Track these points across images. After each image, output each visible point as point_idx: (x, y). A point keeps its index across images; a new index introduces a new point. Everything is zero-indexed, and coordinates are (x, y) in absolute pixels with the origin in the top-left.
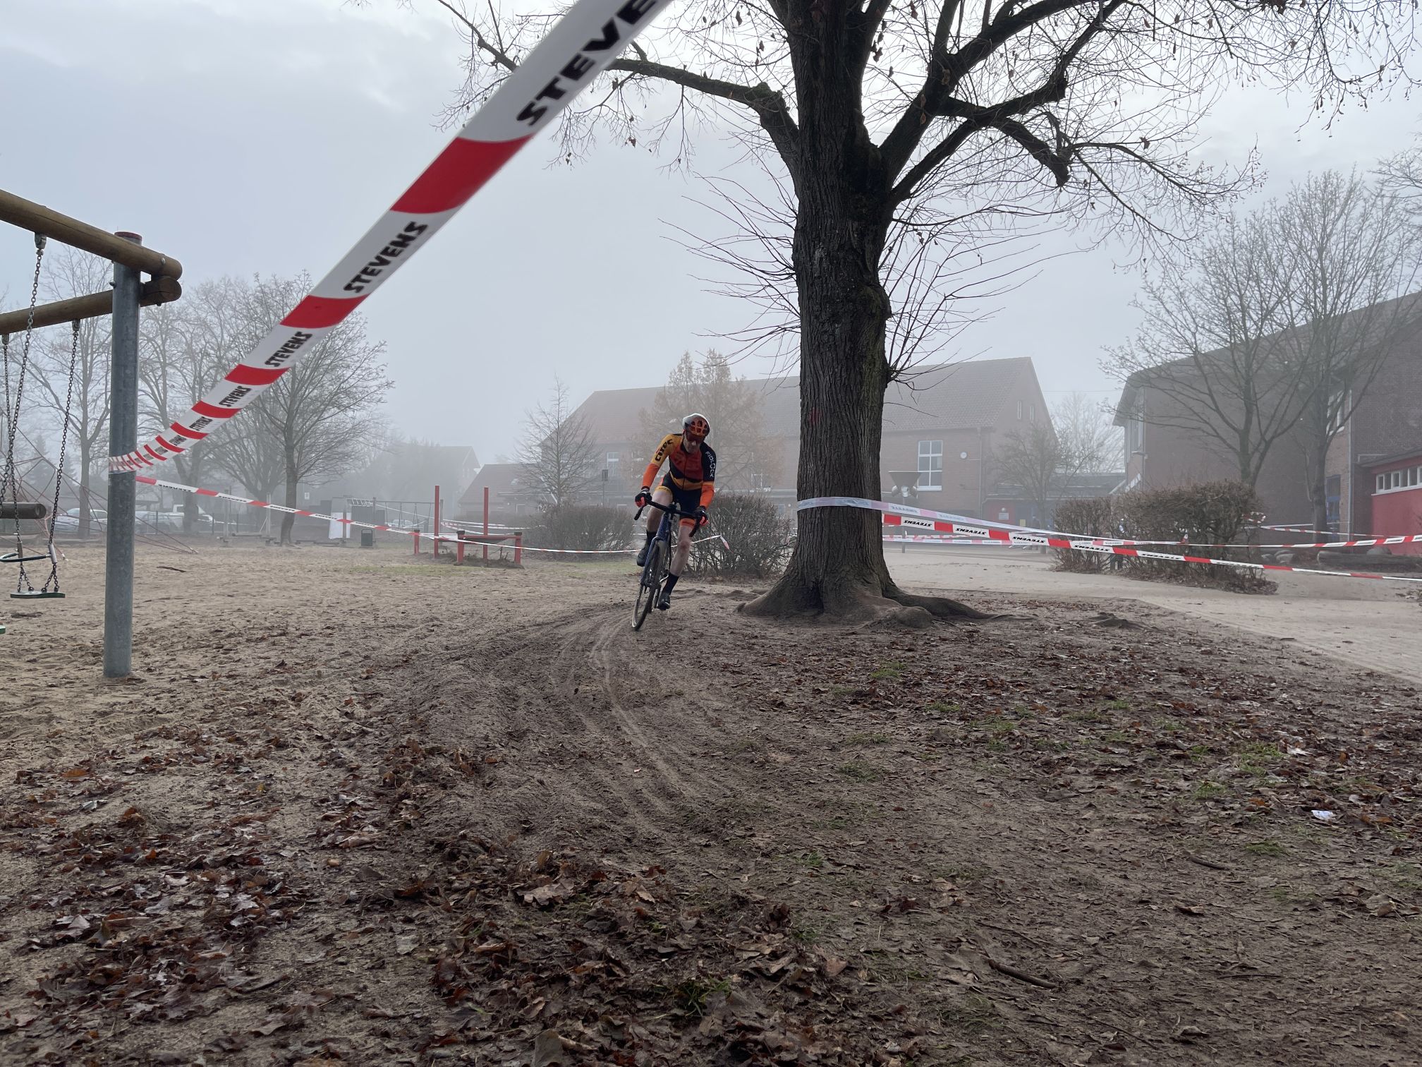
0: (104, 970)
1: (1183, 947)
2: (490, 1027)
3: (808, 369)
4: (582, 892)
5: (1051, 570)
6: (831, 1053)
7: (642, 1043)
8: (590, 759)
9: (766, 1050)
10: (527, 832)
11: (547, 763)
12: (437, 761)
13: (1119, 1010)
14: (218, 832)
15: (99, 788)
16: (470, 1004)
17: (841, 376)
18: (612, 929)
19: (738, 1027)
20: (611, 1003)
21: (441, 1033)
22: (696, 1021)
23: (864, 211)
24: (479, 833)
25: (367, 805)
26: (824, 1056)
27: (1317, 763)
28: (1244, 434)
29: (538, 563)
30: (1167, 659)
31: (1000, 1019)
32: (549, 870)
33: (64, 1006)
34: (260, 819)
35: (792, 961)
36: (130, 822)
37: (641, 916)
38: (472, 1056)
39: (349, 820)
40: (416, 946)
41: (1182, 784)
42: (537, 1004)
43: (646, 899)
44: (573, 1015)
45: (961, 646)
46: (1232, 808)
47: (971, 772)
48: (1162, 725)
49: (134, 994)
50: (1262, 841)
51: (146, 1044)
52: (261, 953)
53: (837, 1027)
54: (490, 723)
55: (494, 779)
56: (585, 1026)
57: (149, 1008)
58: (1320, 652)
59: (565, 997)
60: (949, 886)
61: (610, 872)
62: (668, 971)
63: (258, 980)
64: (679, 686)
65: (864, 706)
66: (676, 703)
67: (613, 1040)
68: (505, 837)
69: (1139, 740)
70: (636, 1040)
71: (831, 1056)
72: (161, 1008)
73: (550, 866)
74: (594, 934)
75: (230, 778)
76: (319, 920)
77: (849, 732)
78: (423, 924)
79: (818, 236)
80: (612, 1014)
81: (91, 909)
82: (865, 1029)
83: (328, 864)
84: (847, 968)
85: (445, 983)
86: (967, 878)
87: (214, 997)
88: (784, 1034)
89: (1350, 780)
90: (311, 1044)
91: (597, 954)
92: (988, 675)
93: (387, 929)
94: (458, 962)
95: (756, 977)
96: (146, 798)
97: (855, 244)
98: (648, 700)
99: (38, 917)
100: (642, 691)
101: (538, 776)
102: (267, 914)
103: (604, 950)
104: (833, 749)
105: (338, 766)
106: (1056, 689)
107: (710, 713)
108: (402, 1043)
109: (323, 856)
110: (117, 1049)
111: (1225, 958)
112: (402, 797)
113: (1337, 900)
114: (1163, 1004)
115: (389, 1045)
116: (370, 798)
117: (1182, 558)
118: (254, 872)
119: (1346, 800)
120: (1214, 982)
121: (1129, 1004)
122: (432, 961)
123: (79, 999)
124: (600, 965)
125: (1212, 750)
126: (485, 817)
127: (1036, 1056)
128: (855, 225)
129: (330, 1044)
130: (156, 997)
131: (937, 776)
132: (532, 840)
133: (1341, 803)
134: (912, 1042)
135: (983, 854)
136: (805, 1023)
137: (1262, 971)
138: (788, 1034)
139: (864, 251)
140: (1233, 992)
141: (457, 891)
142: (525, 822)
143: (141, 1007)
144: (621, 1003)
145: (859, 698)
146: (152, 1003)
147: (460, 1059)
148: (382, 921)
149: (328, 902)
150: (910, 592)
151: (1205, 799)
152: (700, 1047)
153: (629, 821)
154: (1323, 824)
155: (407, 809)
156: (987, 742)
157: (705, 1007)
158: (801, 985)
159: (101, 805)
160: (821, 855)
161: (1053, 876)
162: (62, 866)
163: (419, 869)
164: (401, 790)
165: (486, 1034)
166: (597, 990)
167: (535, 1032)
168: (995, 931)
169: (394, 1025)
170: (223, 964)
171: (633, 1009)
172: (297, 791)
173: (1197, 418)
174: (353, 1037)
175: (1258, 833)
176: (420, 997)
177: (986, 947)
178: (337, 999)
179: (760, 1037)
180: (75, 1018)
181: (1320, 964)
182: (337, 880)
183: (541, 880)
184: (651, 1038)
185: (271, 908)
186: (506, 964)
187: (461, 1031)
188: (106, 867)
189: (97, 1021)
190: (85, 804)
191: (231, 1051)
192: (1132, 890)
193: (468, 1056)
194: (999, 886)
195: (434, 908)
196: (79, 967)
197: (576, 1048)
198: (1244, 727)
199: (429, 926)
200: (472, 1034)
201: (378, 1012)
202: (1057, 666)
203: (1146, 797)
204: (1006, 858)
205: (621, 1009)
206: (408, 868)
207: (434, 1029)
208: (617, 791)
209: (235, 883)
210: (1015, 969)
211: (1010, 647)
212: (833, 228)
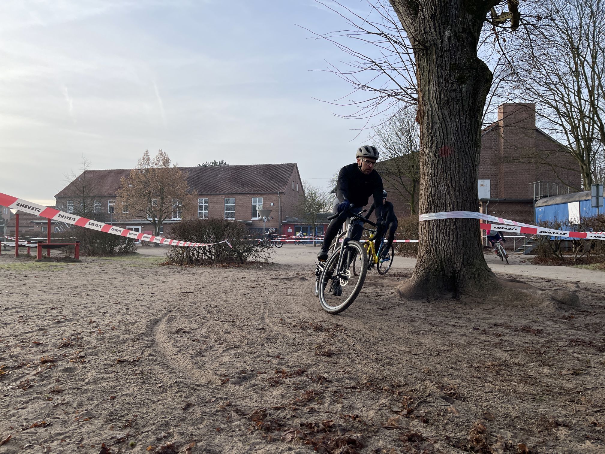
79: (447, 21)
97: (472, 29)
128: (470, 16)
212: (457, 16)
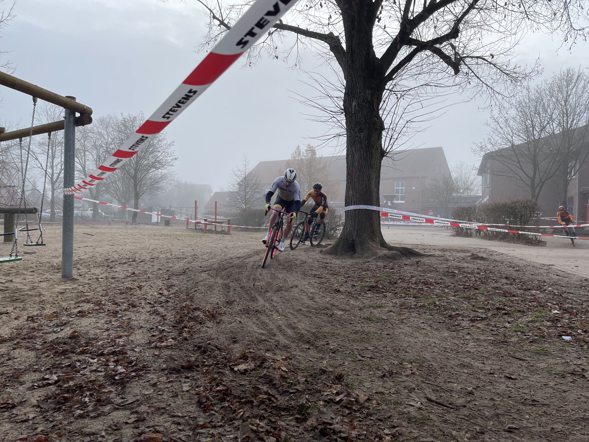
0: (64, 396)
1: (508, 392)
2: (221, 421)
3: (349, 152)
4: (258, 367)
5: (451, 236)
6: (361, 434)
7: (284, 429)
8: (260, 313)
9: (335, 432)
10: (235, 342)
11: (242, 314)
12: (197, 313)
13: (481, 418)
14: (109, 341)
15: (60, 323)
16: (213, 412)
17: (363, 155)
18: (270, 382)
19: (323, 423)
20: (270, 412)
21: (201, 423)
22: (305, 420)
23: (373, 85)
24: (215, 342)
25: (169, 331)
26: (359, 435)
27: (564, 316)
28: (533, 179)
29: (237, 232)
30: (500, 273)
31: (432, 421)
32: (244, 358)
33: (48, 411)
34: (126, 336)
35: (345, 396)
36: (74, 337)
37: (282, 377)
38: (214, 433)
39: (162, 336)
40: (190, 388)
41: (507, 325)
42: (240, 412)
43: (284, 370)
44: (255, 417)
45: (413, 267)
46: (528, 335)
47: (418, 319)
48: (498, 300)
49: (76, 407)
50: (541, 349)
51: (81, 427)
52: (128, 390)
53: (364, 423)
54: (219, 297)
55: (221, 320)
56: (260, 422)
57: (82, 412)
58: (565, 270)
59: (252, 409)
60: (410, 366)
61: (269, 359)
62: (294, 400)
63: (127, 401)
64: (296, 283)
65: (373, 292)
66: (296, 290)
67: (272, 427)
68: (226, 344)
69: (489, 307)
70: (281, 427)
71: (362, 435)
72: (87, 412)
73: (245, 356)
74: (263, 384)
75: (114, 319)
76: (151, 377)
77: (367, 302)
78: (193, 379)
79: (354, 96)
80: (271, 416)
81: (58, 372)
82: (375, 424)
83: (154, 354)
84: (368, 399)
85: (202, 403)
86: (417, 363)
87: (109, 408)
88: (342, 426)
89: (578, 324)
90: (149, 427)
91: (265, 392)
92: (425, 279)
93: (178, 381)
94: (208, 394)
95: (330, 402)
96: (80, 327)
97: (369, 99)
98: (283, 289)
99: (36, 375)
100: (281, 285)
101: (239, 319)
102: (130, 374)
103: (268, 391)
104: (360, 309)
105: (157, 314)
106: (453, 285)
107: (309, 294)
108: (186, 427)
109: (152, 351)
110: (69, 429)
111: (526, 397)
112: (183, 328)
113: (572, 374)
114: (500, 416)
115: (180, 428)
116: (171, 328)
117: (507, 231)
118: (124, 357)
119: (577, 332)
120: (521, 407)
121: (486, 415)
122: (197, 394)
123: (54, 408)
124: (266, 397)
125: (520, 311)
126: (217, 336)
127: (447, 437)
128: (370, 91)
129: (156, 427)
130: (85, 408)
131: (404, 321)
132: (237, 345)
133: (574, 333)
134: (395, 430)
135: (423, 353)
136: (351, 422)
137: (542, 402)
138: (344, 426)
139: (373, 102)
140: (529, 411)
141: (206, 366)
142: (234, 338)
143: (79, 412)
144: (275, 412)
145: (371, 288)
146: (83, 410)
147: (209, 434)
148: (176, 377)
149: (154, 370)
150: (392, 245)
151: (517, 331)
152: (307, 431)
153: (277, 338)
154: (567, 342)
155: (186, 332)
156: (425, 307)
157: (309, 414)
158: (349, 406)
159: (62, 330)
160: (356, 353)
161: (453, 362)
162: (46, 354)
163: (191, 356)
164: (183, 325)
165: (220, 424)
166: (265, 407)
167: (240, 424)
168: (429, 385)
169: (182, 420)
170: (112, 394)
171: (279, 415)
172: (141, 325)
173: (513, 172)
174: (166, 425)
175: (539, 345)
176: (192, 409)
177: (425, 391)
178: (159, 409)
179: (332, 427)
180: (52, 416)
181: (566, 400)
182: (157, 361)
183: (241, 362)
184: (287, 426)
185: (131, 372)
186: (227, 396)
187: (209, 423)
188: (64, 355)
189: (61, 417)
190: (55, 329)
191: (116, 430)
192: (487, 368)
193: (212, 433)
194: (431, 366)
195: (197, 373)
196: (53, 395)
197: (257, 430)
198: (533, 302)
199: (195, 380)
200: (214, 424)
201: (175, 414)
202: (454, 276)
203: (492, 330)
204: (433, 355)
205: (275, 415)
206: (186, 356)
207: (199, 421)
208: (271, 326)
209: (116, 362)
210: (438, 401)
211: (434, 268)
212: (360, 93)
